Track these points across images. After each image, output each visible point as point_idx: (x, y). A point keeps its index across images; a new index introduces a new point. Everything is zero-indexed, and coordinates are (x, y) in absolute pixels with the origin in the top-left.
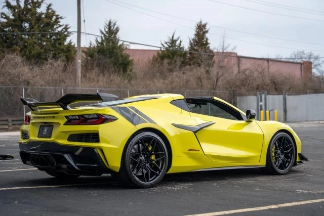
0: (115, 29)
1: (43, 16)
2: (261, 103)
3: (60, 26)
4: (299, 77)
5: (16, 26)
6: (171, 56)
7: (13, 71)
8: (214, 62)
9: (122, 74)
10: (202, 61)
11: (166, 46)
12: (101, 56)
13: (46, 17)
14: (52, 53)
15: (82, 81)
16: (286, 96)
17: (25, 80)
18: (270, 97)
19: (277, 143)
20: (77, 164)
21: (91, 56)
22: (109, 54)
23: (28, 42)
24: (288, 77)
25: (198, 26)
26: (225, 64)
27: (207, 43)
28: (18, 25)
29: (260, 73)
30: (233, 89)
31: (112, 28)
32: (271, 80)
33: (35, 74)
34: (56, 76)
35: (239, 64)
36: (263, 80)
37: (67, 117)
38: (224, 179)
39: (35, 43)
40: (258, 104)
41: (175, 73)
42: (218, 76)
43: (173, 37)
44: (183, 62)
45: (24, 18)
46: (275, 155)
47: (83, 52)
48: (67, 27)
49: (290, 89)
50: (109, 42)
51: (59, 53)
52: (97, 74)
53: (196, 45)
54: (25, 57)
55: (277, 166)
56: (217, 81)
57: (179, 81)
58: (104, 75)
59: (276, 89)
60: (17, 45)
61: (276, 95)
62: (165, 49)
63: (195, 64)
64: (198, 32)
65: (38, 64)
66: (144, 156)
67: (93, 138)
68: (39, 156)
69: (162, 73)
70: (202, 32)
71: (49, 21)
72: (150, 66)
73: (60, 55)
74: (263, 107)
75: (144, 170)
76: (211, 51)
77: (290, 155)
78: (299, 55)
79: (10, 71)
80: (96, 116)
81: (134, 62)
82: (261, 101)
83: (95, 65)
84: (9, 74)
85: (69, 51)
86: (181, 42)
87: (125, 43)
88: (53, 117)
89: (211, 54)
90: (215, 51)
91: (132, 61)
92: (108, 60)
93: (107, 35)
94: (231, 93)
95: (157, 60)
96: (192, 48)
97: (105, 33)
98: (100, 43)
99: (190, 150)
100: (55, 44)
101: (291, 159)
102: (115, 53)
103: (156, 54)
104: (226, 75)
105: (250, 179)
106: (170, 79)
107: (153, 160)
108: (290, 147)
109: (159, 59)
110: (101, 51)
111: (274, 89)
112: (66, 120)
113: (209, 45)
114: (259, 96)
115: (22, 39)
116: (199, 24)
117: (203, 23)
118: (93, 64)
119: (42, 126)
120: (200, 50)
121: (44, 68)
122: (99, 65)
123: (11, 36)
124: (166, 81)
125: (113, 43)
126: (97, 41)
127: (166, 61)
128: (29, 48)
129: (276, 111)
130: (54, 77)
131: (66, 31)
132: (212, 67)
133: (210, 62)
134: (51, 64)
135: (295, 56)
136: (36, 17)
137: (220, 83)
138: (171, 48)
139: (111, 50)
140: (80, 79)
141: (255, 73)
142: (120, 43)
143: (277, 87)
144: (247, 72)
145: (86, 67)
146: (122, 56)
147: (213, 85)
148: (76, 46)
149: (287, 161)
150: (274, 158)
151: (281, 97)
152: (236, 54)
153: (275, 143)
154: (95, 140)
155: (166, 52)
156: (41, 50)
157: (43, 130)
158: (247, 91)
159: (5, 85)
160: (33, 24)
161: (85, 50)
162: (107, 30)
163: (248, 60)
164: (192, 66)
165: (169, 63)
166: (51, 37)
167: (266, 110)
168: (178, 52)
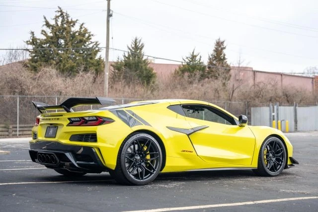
0: (140, 45)
1: (77, 34)
2: (273, 114)
3: (92, 43)
4: (311, 91)
5: (53, 43)
6: (191, 70)
7: (48, 83)
8: (230, 76)
9: (146, 86)
10: (219, 75)
11: (187, 60)
12: (128, 70)
13: (79, 35)
14: (83, 66)
15: (109, 92)
16: (297, 107)
17: (58, 91)
18: (281, 108)
19: (268, 146)
20: (77, 162)
21: (119, 69)
22: (135, 68)
23: (63, 56)
24: (299, 90)
25: (217, 43)
26: (241, 77)
27: (224, 59)
28: (55, 42)
29: (273, 86)
30: (248, 100)
31: (138, 44)
32: (283, 92)
33: (67, 85)
34: (85, 86)
35: (254, 78)
36: (276, 93)
37: (69, 119)
38: (217, 179)
39: (69, 57)
40: (270, 114)
41: (195, 85)
42: (233, 88)
43: (193, 53)
44: (202, 76)
45: (60, 36)
46: (267, 157)
47: (112, 65)
48: (98, 43)
49: (301, 101)
50: (135, 57)
51: (90, 67)
52: (123, 85)
53: (215, 59)
54: (59, 70)
55: (268, 168)
56: (233, 93)
57: (197, 92)
58: (129, 86)
59: (288, 101)
60: (54, 60)
61: (288, 106)
62: (186, 64)
63: (213, 78)
64: (217, 49)
65: (71, 77)
66: (140, 156)
67: (91, 138)
68: (45, 154)
69: (182, 85)
70: (220, 49)
71: (82, 38)
72: (172, 78)
73: (91, 68)
74: (276, 117)
75: (139, 169)
76: (228, 66)
77: (281, 158)
78: (312, 71)
79: (45, 82)
80: (95, 118)
81: (157, 75)
82: (273, 112)
83: (122, 77)
84: (45, 86)
85: (99, 64)
86: (201, 57)
87: (149, 58)
88: (58, 119)
89: (228, 68)
90: (231, 65)
91: (155, 73)
92: (134, 73)
93: (133, 50)
94: (246, 104)
95: (178, 73)
96: (211, 63)
97: (131, 49)
98: (127, 58)
99: (184, 151)
100: (87, 58)
101: (282, 162)
102: (140, 67)
103: (177, 68)
104: (241, 87)
105: (241, 180)
106: (189, 90)
107: (149, 160)
108: (282, 151)
109: (180, 72)
110: (128, 65)
111: (286, 101)
112: (69, 122)
113: (226, 60)
114: (272, 107)
115: (58, 54)
116: (218, 41)
117: (222, 40)
118: (120, 76)
119: (49, 127)
120: (217, 65)
121: (75, 80)
122: (125, 77)
123: (48, 51)
124: (185, 92)
125: (138, 58)
126: (125, 56)
127: (186, 74)
128: (63, 62)
129: (287, 121)
130: (84, 88)
131: (97, 47)
132: (229, 80)
133: (227, 76)
134: (82, 76)
135: (308, 71)
136: (71, 34)
137: (235, 94)
138: (192, 63)
139: (137, 64)
140: (107, 90)
141: (268, 86)
142: (144, 58)
143: (289, 99)
144: (261, 86)
145: (114, 79)
146: (146, 69)
147: (229, 97)
148: (105, 61)
149: (278, 164)
150: (266, 161)
151: (292, 108)
152: (252, 68)
153: (267, 147)
154: (93, 140)
155: (187, 66)
156: (73, 64)
157: (50, 131)
158: (261, 102)
159: (41, 95)
160: (68, 41)
161: (113, 64)
162: (133, 46)
163: (263, 74)
164: (210, 79)
165: (189, 76)
166: (84, 52)
167: (278, 120)
168: (197, 67)
